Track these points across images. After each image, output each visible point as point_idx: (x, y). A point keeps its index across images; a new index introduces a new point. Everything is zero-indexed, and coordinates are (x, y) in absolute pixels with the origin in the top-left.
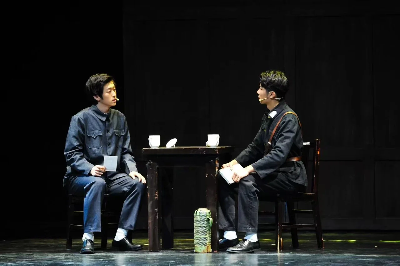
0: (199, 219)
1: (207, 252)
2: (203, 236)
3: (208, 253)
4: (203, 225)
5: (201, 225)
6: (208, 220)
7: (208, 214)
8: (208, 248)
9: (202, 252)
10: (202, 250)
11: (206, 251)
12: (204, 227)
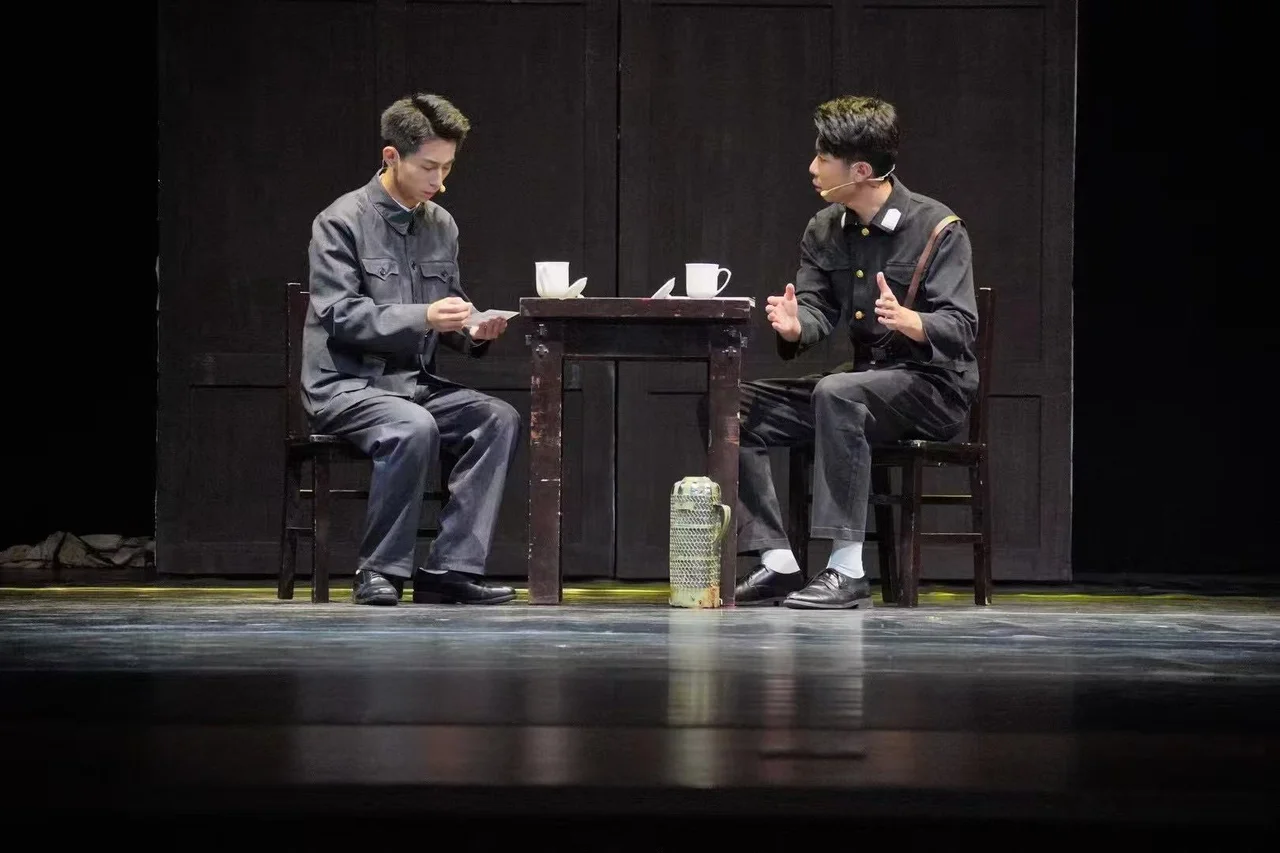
0: (689, 506)
1: (711, 605)
2: (699, 559)
3: (713, 607)
4: (702, 526)
5: (696, 526)
6: (718, 510)
7: (715, 494)
8: (713, 594)
9: (697, 603)
10: (697, 599)
11: (707, 604)
12: (705, 531)
